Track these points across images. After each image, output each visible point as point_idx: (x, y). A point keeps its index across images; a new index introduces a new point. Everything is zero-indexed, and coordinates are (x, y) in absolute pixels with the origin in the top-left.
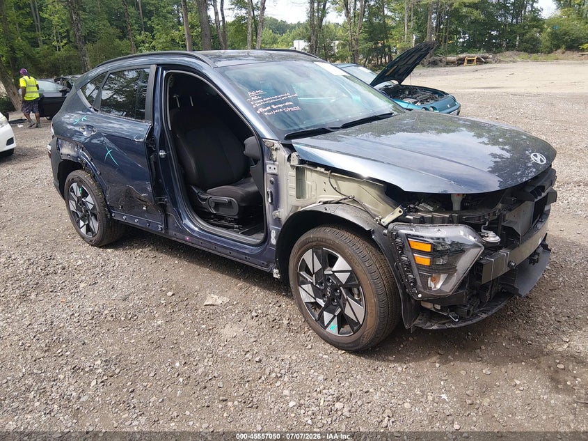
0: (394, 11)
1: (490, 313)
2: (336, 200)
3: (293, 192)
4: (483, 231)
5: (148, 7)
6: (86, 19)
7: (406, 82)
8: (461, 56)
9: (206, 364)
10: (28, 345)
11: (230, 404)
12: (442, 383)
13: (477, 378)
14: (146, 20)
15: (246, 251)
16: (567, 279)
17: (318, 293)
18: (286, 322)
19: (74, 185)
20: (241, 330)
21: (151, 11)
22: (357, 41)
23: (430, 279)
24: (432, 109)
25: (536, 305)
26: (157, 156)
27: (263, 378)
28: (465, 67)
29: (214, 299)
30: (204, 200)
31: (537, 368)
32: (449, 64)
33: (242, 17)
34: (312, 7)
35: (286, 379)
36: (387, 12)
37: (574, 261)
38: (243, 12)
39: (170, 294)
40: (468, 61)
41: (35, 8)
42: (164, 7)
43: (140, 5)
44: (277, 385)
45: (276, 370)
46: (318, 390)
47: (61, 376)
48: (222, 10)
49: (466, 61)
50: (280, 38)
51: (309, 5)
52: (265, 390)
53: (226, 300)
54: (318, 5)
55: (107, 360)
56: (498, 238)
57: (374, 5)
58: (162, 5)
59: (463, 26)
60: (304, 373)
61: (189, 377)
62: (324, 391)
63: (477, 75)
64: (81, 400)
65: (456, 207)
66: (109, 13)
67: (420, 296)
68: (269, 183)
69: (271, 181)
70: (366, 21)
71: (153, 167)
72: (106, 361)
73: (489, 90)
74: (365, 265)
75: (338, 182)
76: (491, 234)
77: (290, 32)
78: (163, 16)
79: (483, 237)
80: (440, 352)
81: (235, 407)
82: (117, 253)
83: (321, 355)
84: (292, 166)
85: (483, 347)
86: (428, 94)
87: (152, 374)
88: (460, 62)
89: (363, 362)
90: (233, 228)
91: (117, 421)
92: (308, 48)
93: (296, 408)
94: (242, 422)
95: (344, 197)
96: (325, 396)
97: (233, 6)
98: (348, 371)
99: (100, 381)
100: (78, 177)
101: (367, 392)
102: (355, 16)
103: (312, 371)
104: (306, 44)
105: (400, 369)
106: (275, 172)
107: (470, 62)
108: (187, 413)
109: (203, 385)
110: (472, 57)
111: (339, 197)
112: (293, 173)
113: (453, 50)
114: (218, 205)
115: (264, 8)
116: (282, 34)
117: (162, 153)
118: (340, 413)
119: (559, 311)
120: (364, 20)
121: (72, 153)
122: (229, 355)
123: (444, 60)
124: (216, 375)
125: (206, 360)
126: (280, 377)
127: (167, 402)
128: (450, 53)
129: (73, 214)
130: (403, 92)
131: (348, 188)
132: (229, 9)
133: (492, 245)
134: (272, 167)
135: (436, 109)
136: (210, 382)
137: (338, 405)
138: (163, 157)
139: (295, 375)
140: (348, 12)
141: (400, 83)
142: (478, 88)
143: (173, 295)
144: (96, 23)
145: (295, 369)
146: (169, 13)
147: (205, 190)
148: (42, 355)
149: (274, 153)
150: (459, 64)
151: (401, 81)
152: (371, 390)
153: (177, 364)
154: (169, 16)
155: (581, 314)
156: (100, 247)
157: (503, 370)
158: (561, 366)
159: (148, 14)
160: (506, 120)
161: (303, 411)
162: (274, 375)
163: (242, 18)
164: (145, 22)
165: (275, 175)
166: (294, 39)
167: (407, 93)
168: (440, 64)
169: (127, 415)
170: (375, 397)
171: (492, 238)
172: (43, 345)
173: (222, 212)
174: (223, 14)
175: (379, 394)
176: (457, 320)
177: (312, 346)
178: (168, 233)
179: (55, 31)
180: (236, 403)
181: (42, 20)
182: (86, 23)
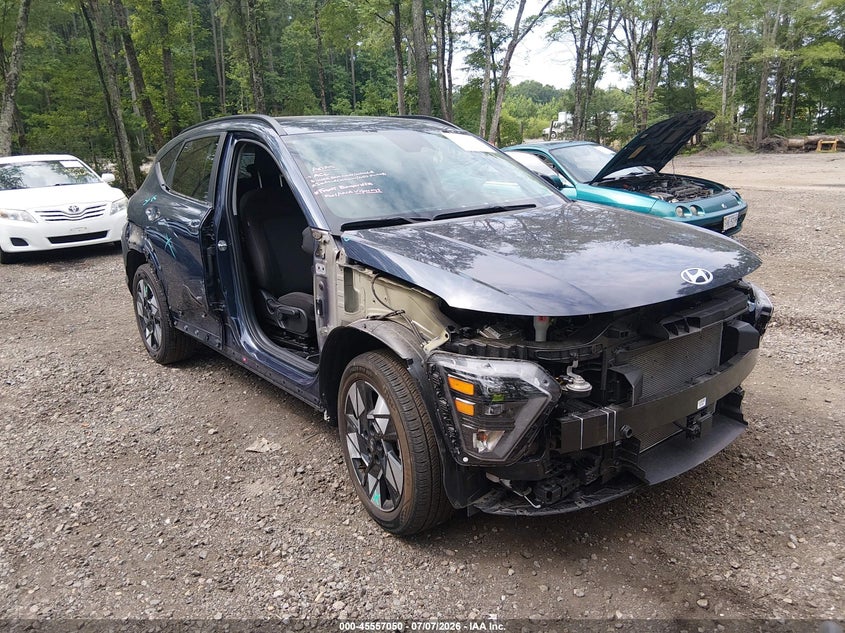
0: (709, 71)
1: (594, 503)
2: (382, 315)
3: (342, 302)
4: (569, 374)
5: (364, 68)
6: (282, 82)
7: (667, 170)
8: (812, 138)
9: (202, 526)
10: (14, 473)
11: (201, 580)
12: (503, 598)
13: (559, 599)
14: (359, 84)
15: (300, 381)
16: (792, 475)
17: (363, 447)
18: (335, 485)
19: (141, 282)
20: (272, 488)
21: (366, 73)
22: (646, 112)
23: (475, 436)
24: (694, 209)
25: (716, 506)
26: (216, 249)
27: (261, 555)
28: (817, 155)
29: (263, 445)
30: (273, 310)
31: (663, 600)
32: (791, 149)
33: (478, 80)
34: (579, 66)
35: (290, 560)
36: (697, 73)
37: (820, 450)
38: (480, 73)
39: (211, 431)
40: (823, 145)
41: (221, 67)
42: (384, 68)
43: (353, 65)
44: (274, 566)
45: (285, 546)
46: (325, 580)
47: (29, 515)
48: (449, 71)
49: (819, 146)
50: (540, 108)
51: (576, 62)
52: (254, 571)
53: (276, 446)
54: (589, 63)
55: (89, 503)
56: (588, 385)
57: (678, 63)
58: (382, 64)
59: (822, 94)
60: (318, 556)
61: (172, 539)
62: (330, 584)
63: (830, 166)
64: (34, 546)
65: (540, 336)
66: (313, 75)
67: (466, 459)
68: (318, 289)
69: (320, 286)
70: (663, 86)
71: (210, 262)
72: (87, 505)
73: (832, 189)
74: (402, 408)
75: (389, 290)
76: (578, 379)
77: (557, 100)
78: (382, 79)
79: (566, 383)
80: (526, 554)
81: (205, 585)
82: (181, 374)
83: (355, 535)
84: (340, 266)
85: (594, 557)
86: (696, 187)
87: (130, 529)
88: (810, 147)
89: (408, 551)
90: (302, 350)
91: (58, 578)
92: (571, 122)
93: (279, 599)
94: (203, 606)
95: (390, 311)
96: (328, 590)
97: (467, 66)
98: (380, 561)
99: (67, 526)
100: (144, 273)
101: (387, 593)
102: (646, 78)
103: (332, 554)
104: (569, 116)
105: (453, 569)
106: (323, 273)
107: (826, 147)
108: (144, 583)
109: (183, 550)
110: (830, 140)
111: (386, 311)
112: (341, 275)
113: (802, 128)
114: (286, 318)
115: (508, 68)
116: (543, 103)
117: (222, 245)
118: (334, 615)
119: (750, 520)
120: (660, 84)
121: (139, 242)
122: (237, 519)
123: (785, 142)
124: (205, 541)
125: (205, 521)
126: (286, 556)
127: (127, 565)
128: (794, 133)
129: (140, 319)
130: (659, 183)
131: (399, 299)
132: (463, 69)
133: (577, 396)
134: (322, 266)
135: (701, 210)
136: (193, 549)
137: (338, 605)
138: (223, 249)
139: (305, 556)
140: (635, 73)
141: (657, 171)
142: (820, 185)
143: (214, 433)
144: (295, 87)
145: (311, 549)
146: (390, 75)
147: (277, 297)
148: (23, 487)
149: (323, 247)
150: (808, 150)
151: (659, 167)
152: (395, 592)
153: (168, 521)
154: (390, 79)
155: (785, 529)
156: (165, 365)
157: (607, 594)
158: (704, 603)
159: (362, 77)
160: (831, 233)
161: (287, 605)
162: (277, 552)
163: (478, 82)
164: (357, 87)
165: (324, 278)
166: (561, 110)
167: (665, 184)
168: (779, 149)
169: (72, 573)
170: (396, 602)
171: (579, 385)
172: (30, 476)
173: (292, 327)
174: (450, 76)
175: (403, 599)
176: (539, 506)
177: (351, 522)
178: (226, 350)
179: (242, 97)
180: (209, 581)
181: (229, 82)
182: (282, 87)
